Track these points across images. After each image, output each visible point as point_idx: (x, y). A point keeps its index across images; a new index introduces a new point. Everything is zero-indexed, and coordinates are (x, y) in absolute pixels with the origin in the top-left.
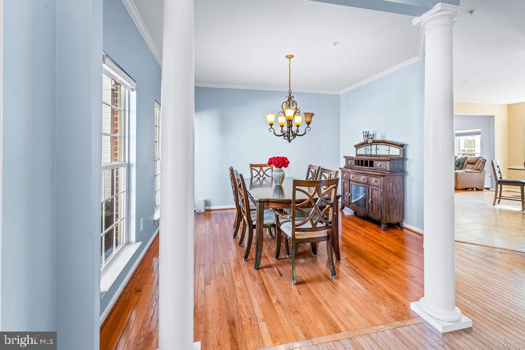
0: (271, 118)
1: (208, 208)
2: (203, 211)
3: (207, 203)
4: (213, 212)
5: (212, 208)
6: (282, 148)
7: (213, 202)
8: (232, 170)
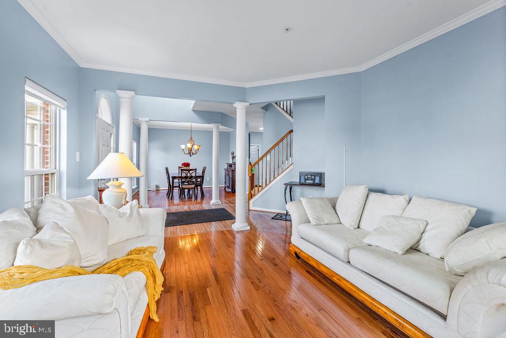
0: (183, 147)
1: (157, 189)
2: (155, 190)
3: (157, 187)
4: (160, 191)
5: (160, 189)
6: (187, 159)
7: (160, 186)
8: (167, 169)
